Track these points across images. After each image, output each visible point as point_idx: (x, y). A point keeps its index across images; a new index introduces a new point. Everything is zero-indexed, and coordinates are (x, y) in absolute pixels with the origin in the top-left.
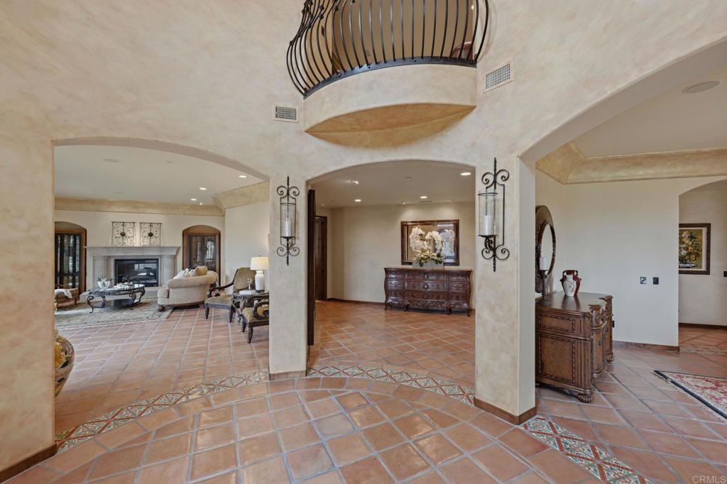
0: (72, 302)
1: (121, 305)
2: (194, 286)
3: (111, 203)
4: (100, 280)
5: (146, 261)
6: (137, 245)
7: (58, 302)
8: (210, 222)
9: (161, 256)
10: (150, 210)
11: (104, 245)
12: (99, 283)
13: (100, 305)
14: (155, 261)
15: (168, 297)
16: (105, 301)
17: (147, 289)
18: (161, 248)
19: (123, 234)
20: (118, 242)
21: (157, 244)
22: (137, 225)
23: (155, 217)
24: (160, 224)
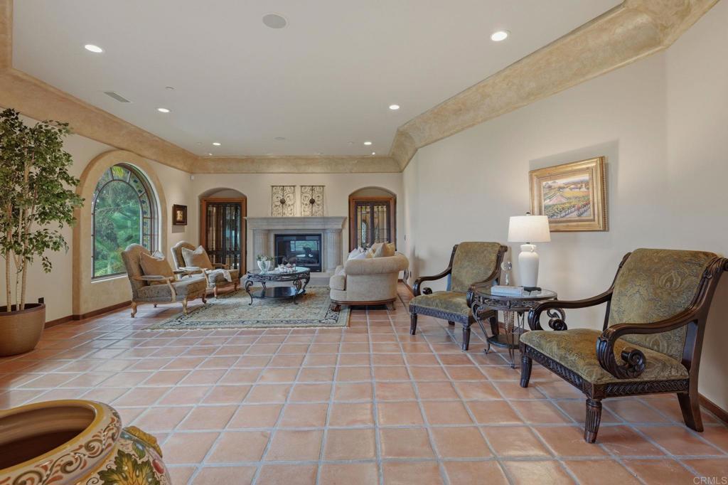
0: (232, 287)
1: (281, 296)
2: (382, 273)
3: (270, 161)
4: (259, 259)
5: (307, 238)
6: (298, 215)
7: (218, 287)
8: (381, 181)
9: (324, 230)
10: (311, 169)
11: (264, 216)
12: (259, 262)
13: (259, 293)
14: (317, 238)
15: (345, 290)
16: (265, 288)
17: (313, 275)
18: (325, 219)
19: (283, 202)
20: (278, 212)
21: (319, 214)
22: (298, 190)
23: (317, 177)
24: (323, 186)
